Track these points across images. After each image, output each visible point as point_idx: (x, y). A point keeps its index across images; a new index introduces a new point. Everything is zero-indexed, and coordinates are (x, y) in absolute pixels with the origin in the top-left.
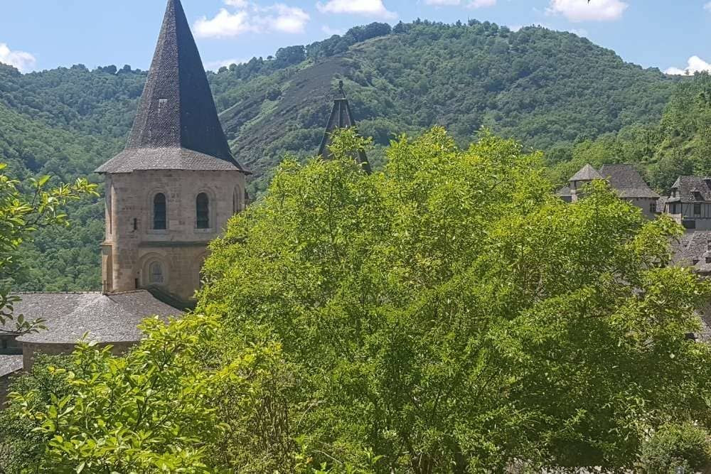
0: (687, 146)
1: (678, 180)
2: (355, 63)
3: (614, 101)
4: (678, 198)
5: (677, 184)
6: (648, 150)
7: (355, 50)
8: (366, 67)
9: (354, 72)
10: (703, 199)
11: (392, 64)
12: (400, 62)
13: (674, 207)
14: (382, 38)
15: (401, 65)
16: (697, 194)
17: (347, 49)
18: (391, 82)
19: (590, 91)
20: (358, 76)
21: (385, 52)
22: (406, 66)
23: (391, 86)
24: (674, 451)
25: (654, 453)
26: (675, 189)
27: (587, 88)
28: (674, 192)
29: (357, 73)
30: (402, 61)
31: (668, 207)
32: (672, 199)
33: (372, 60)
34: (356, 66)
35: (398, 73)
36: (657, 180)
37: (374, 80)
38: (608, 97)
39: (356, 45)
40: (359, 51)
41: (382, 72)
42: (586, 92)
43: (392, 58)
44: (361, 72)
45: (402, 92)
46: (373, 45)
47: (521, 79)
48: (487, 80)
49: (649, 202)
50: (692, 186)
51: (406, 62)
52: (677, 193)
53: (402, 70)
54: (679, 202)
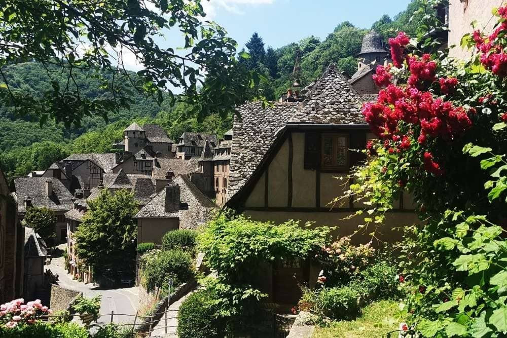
0: (189, 121)
1: (184, 134)
2: (11, 75)
3: (155, 108)
4: (183, 143)
5: (183, 136)
6: (169, 123)
7: (11, 68)
8: (17, 77)
9: (10, 80)
10: (196, 144)
11: (33, 78)
12: (38, 77)
13: (181, 149)
14: (28, 63)
15: (39, 78)
16: (193, 142)
17: (6, 67)
18: (32, 87)
19: (142, 101)
20: (12, 82)
21: (30, 70)
22: (41, 79)
23: (32, 89)
24: (167, 268)
25: (153, 270)
26: (182, 139)
27: (141, 100)
28: (182, 140)
29: (12, 80)
30: (39, 76)
31: (178, 148)
32: (180, 144)
33: (21, 74)
34: (11, 76)
35: (37, 82)
36: (173, 135)
37: (22, 85)
38: (152, 105)
39: (12, 65)
40: (13, 68)
41: (27, 81)
42: (141, 102)
43: (33, 74)
44: (14, 80)
45: (38, 93)
46: (22, 66)
47: (106, 92)
48: (88, 91)
49: (167, 146)
50: (191, 137)
51: (42, 77)
52: (183, 141)
53: (39, 81)
54: (183, 146)
